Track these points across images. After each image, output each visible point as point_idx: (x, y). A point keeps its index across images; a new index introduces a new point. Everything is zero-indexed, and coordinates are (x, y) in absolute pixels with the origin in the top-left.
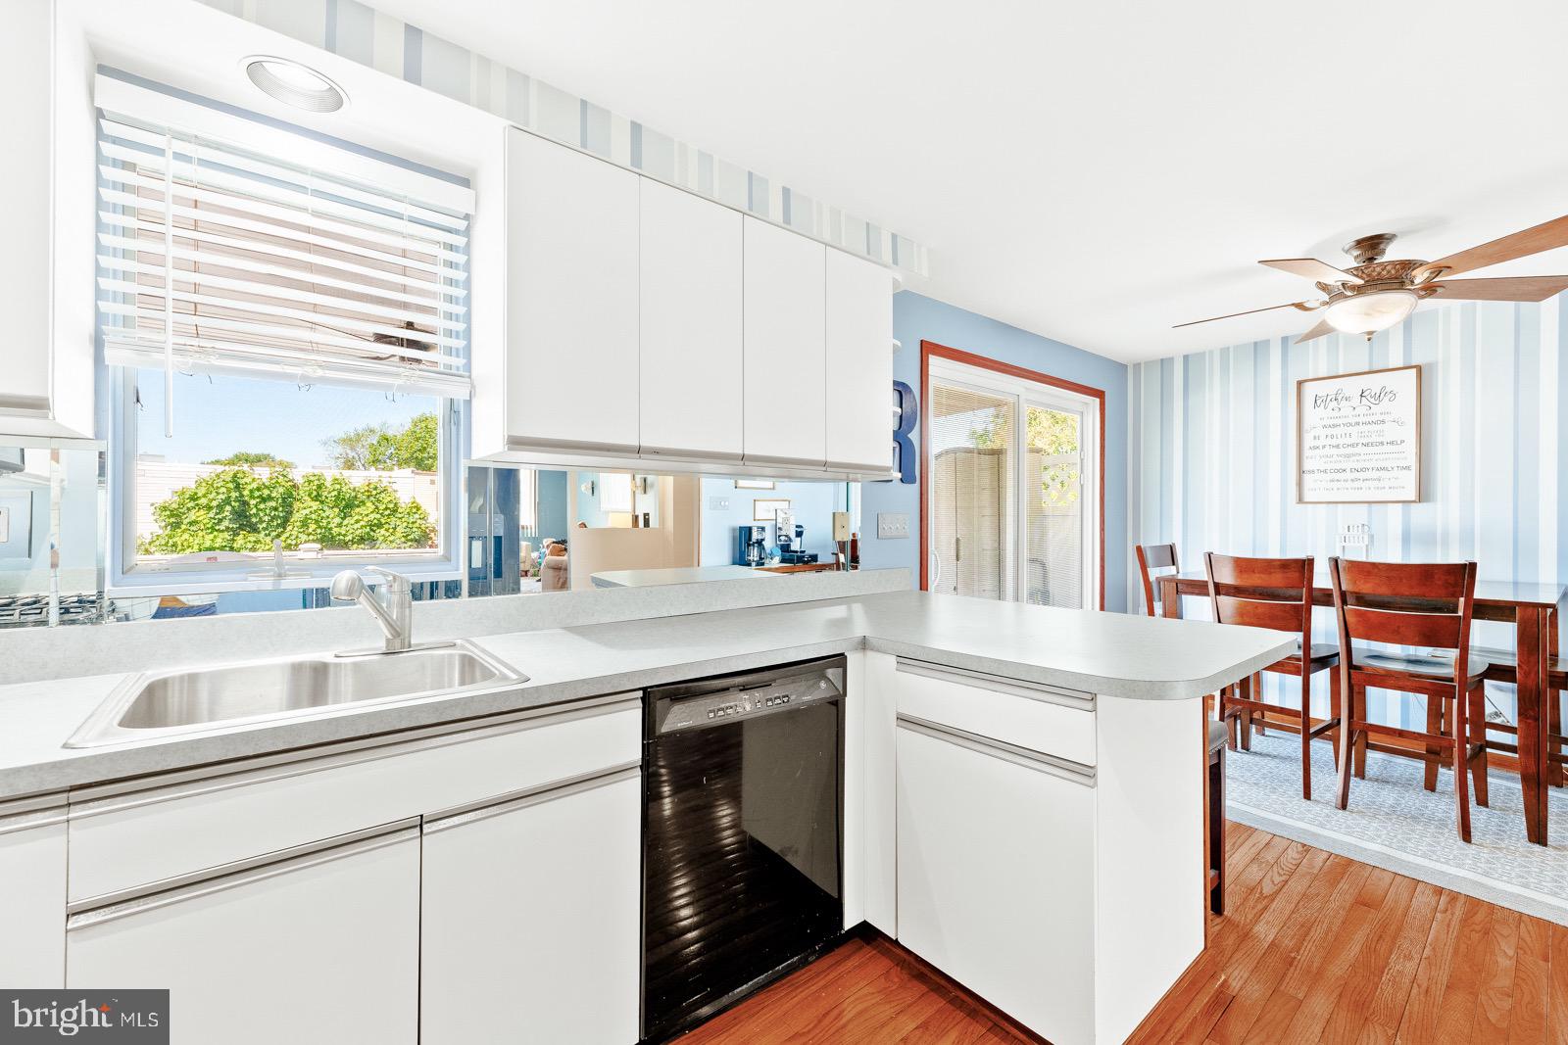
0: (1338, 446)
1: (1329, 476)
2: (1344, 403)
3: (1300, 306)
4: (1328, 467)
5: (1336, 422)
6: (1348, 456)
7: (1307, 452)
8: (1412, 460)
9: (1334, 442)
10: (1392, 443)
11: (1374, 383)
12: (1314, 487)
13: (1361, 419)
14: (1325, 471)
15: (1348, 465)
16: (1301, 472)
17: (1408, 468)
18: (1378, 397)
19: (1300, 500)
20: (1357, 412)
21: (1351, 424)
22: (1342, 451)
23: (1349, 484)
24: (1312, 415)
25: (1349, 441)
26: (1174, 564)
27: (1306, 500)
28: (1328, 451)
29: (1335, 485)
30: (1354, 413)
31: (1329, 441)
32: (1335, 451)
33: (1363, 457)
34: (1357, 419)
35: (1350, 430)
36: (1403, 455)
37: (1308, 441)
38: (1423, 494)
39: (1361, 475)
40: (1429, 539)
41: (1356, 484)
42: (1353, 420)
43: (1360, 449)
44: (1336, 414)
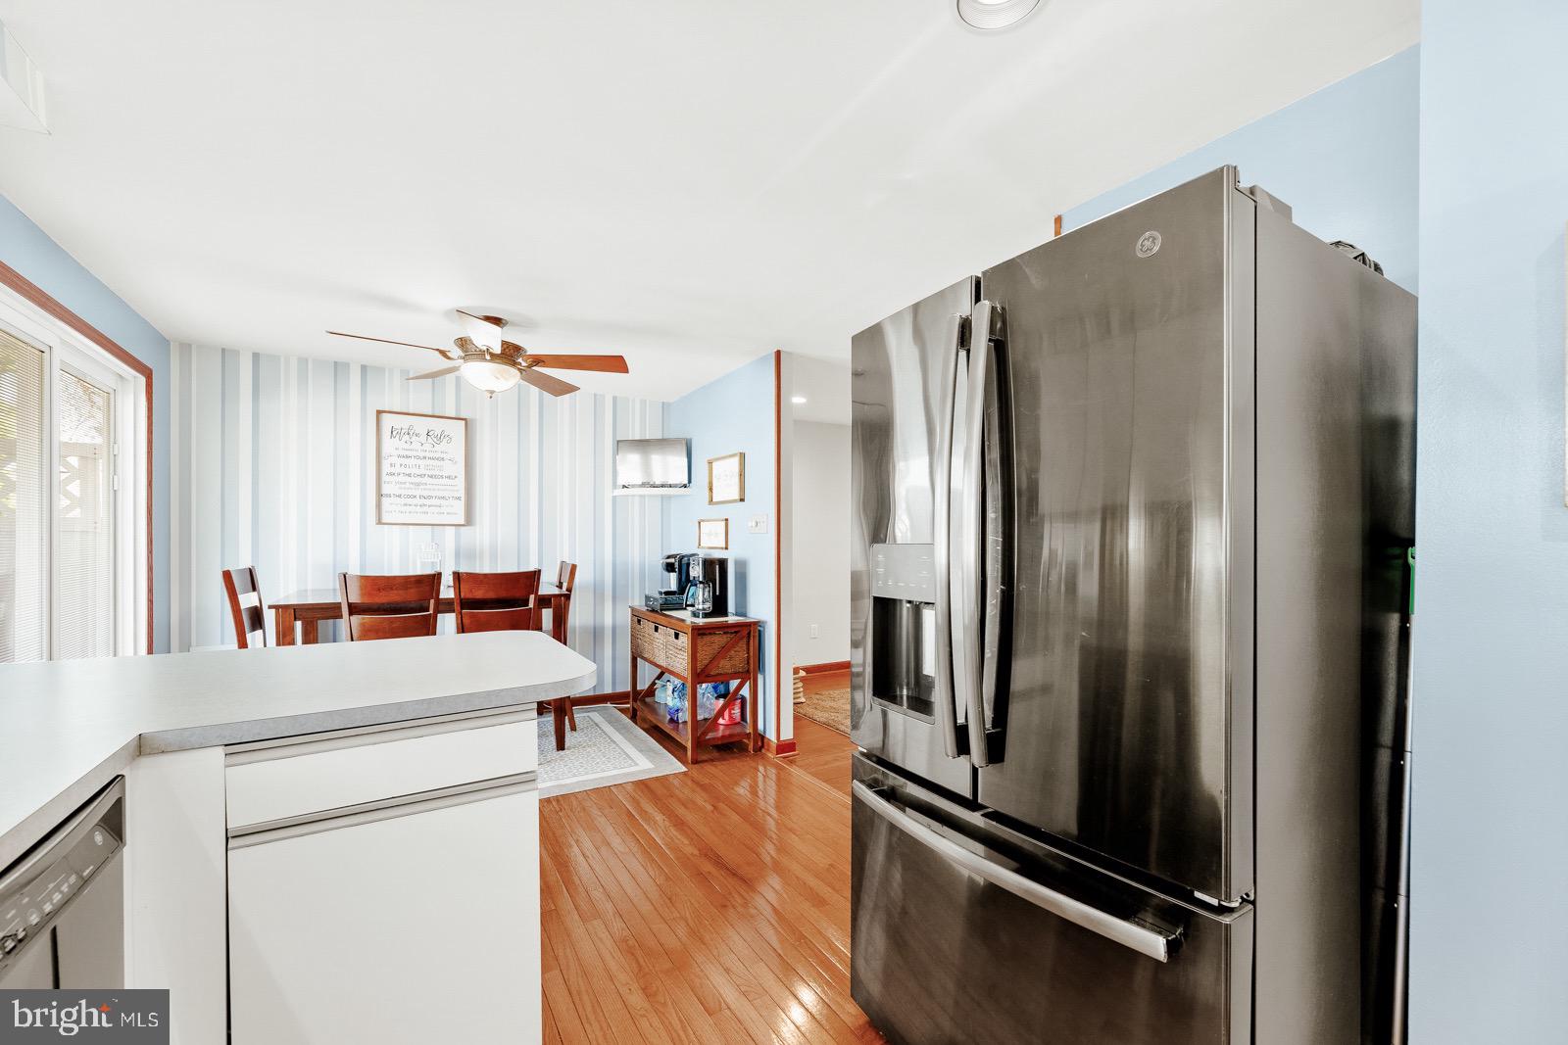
0: (409, 475)
1: (403, 501)
2: (414, 438)
3: (443, 353)
4: (403, 492)
5: (409, 453)
6: (418, 484)
7: (385, 478)
8: (462, 493)
9: (408, 471)
10: (449, 477)
11: (437, 425)
12: (392, 510)
13: (428, 455)
14: (400, 496)
15: (417, 493)
16: (380, 495)
17: (459, 498)
18: (440, 438)
19: (380, 522)
20: (424, 448)
21: (419, 458)
22: (413, 480)
23: (418, 509)
24: (389, 445)
25: (418, 472)
26: (254, 589)
27: (384, 521)
28: (401, 478)
29: (408, 509)
30: (422, 448)
31: (403, 470)
32: (408, 479)
33: (428, 487)
34: (424, 454)
35: (420, 462)
36: (455, 488)
37: (386, 468)
38: (469, 521)
39: (427, 502)
40: (471, 555)
41: (425, 509)
42: (422, 454)
43: (426, 480)
44: (407, 446)
